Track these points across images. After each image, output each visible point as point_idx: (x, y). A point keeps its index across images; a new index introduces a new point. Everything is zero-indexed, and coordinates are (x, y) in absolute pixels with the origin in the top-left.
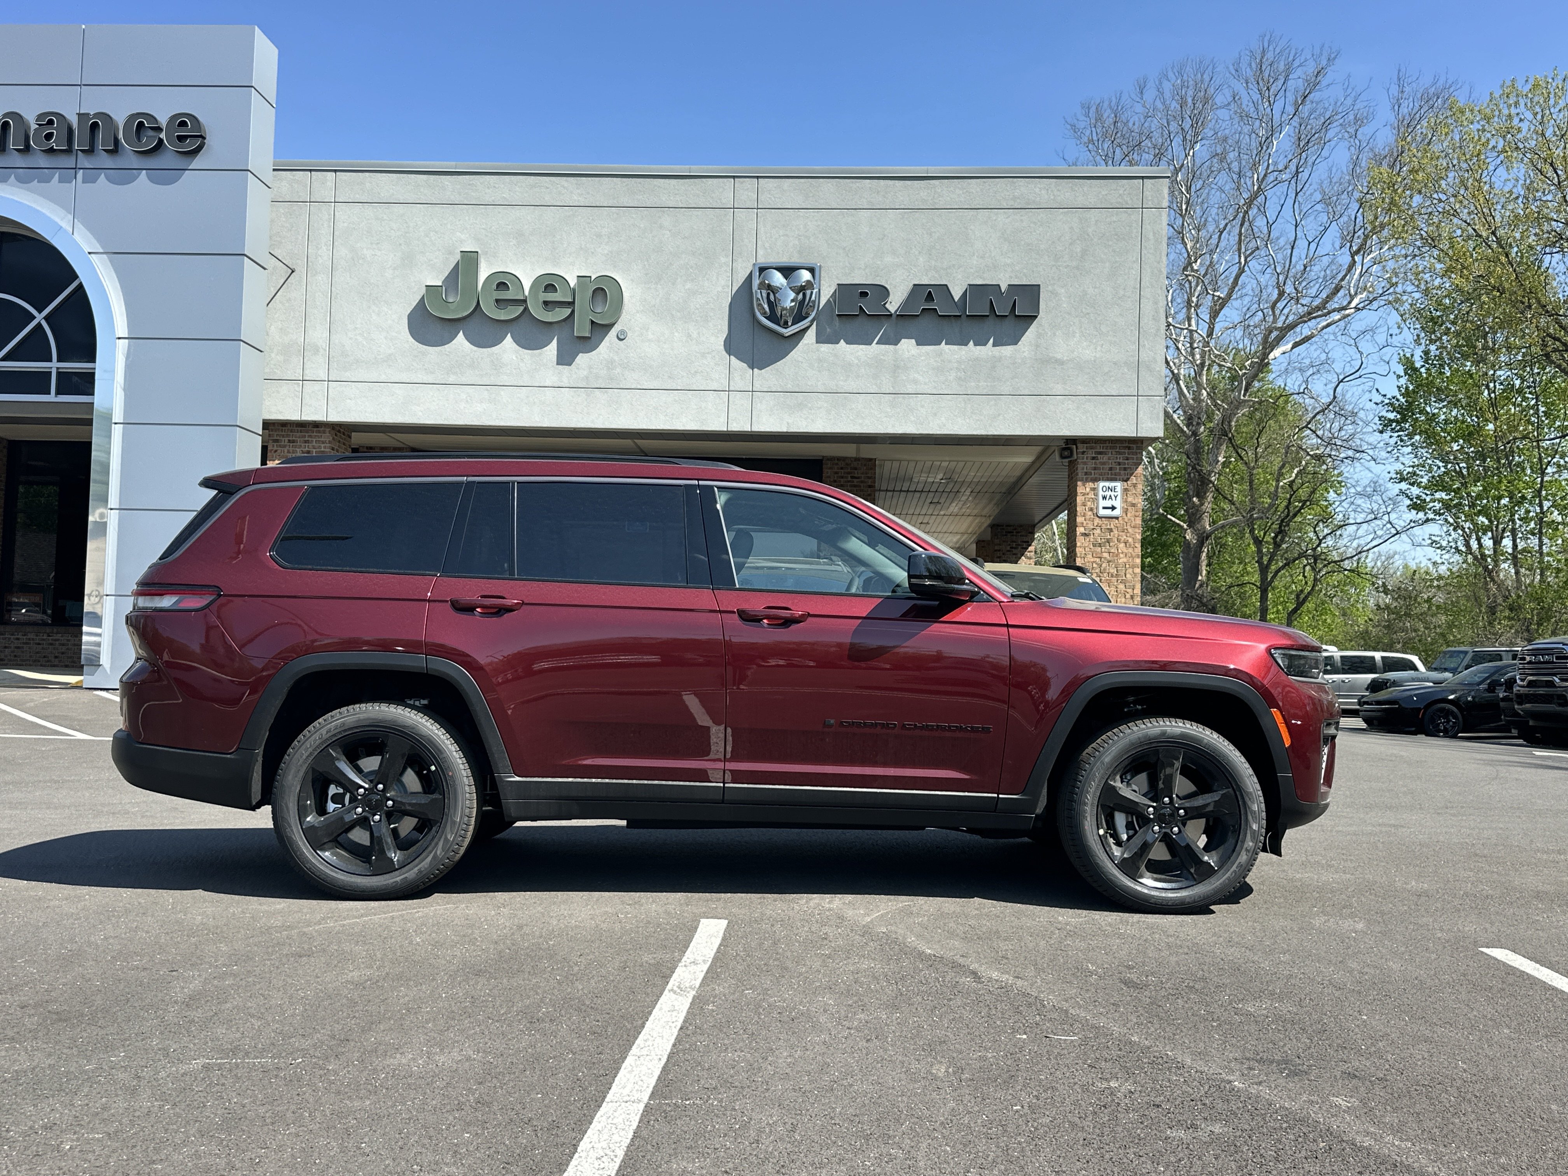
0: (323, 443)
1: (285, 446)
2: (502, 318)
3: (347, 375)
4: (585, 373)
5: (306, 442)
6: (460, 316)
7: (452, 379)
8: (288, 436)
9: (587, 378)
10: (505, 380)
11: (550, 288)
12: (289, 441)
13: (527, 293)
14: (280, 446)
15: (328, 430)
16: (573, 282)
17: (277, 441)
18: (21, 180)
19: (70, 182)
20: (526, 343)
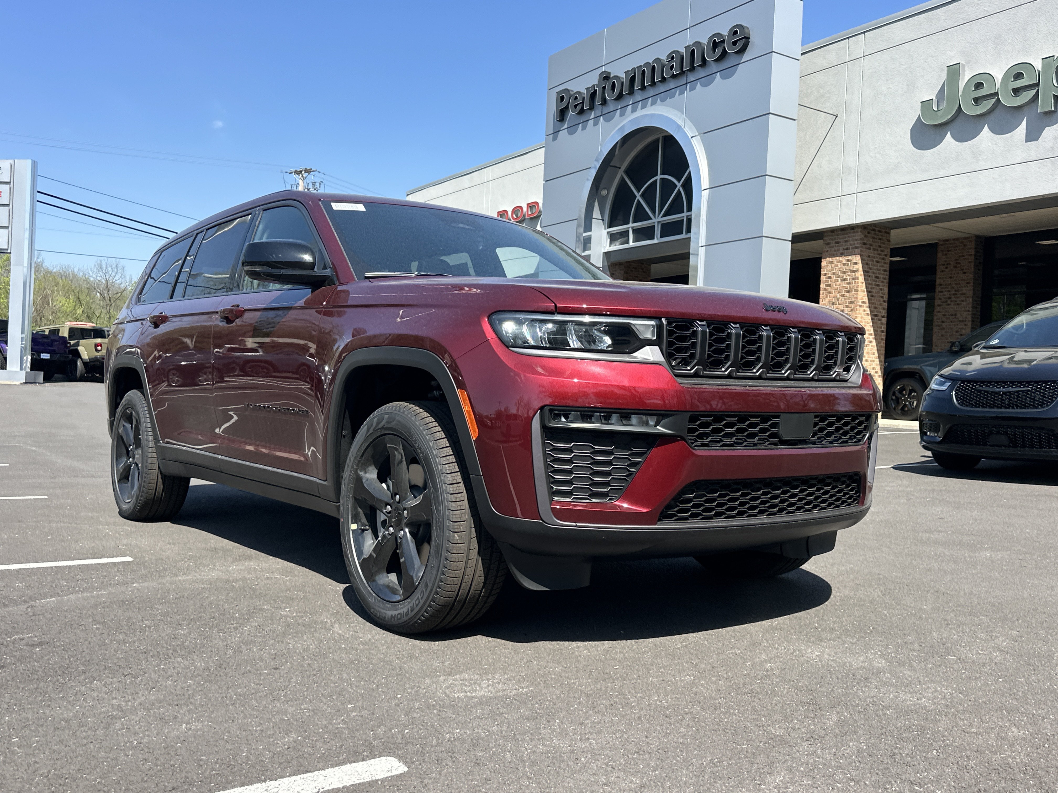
0: (856, 240)
1: (833, 247)
2: (978, 113)
3: (868, 186)
4: (1051, 144)
5: (846, 241)
6: (944, 120)
7: (941, 174)
8: (835, 239)
9: (1053, 148)
10: (982, 165)
11: (1019, 76)
12: (836, 243)
13: (998, 85)
14: (830, 247)
15: (859, 230)
16: (1038, 66)
17: (828, 244)
18: (662, 101)
19: (684, 93)
20: (999, 130)
